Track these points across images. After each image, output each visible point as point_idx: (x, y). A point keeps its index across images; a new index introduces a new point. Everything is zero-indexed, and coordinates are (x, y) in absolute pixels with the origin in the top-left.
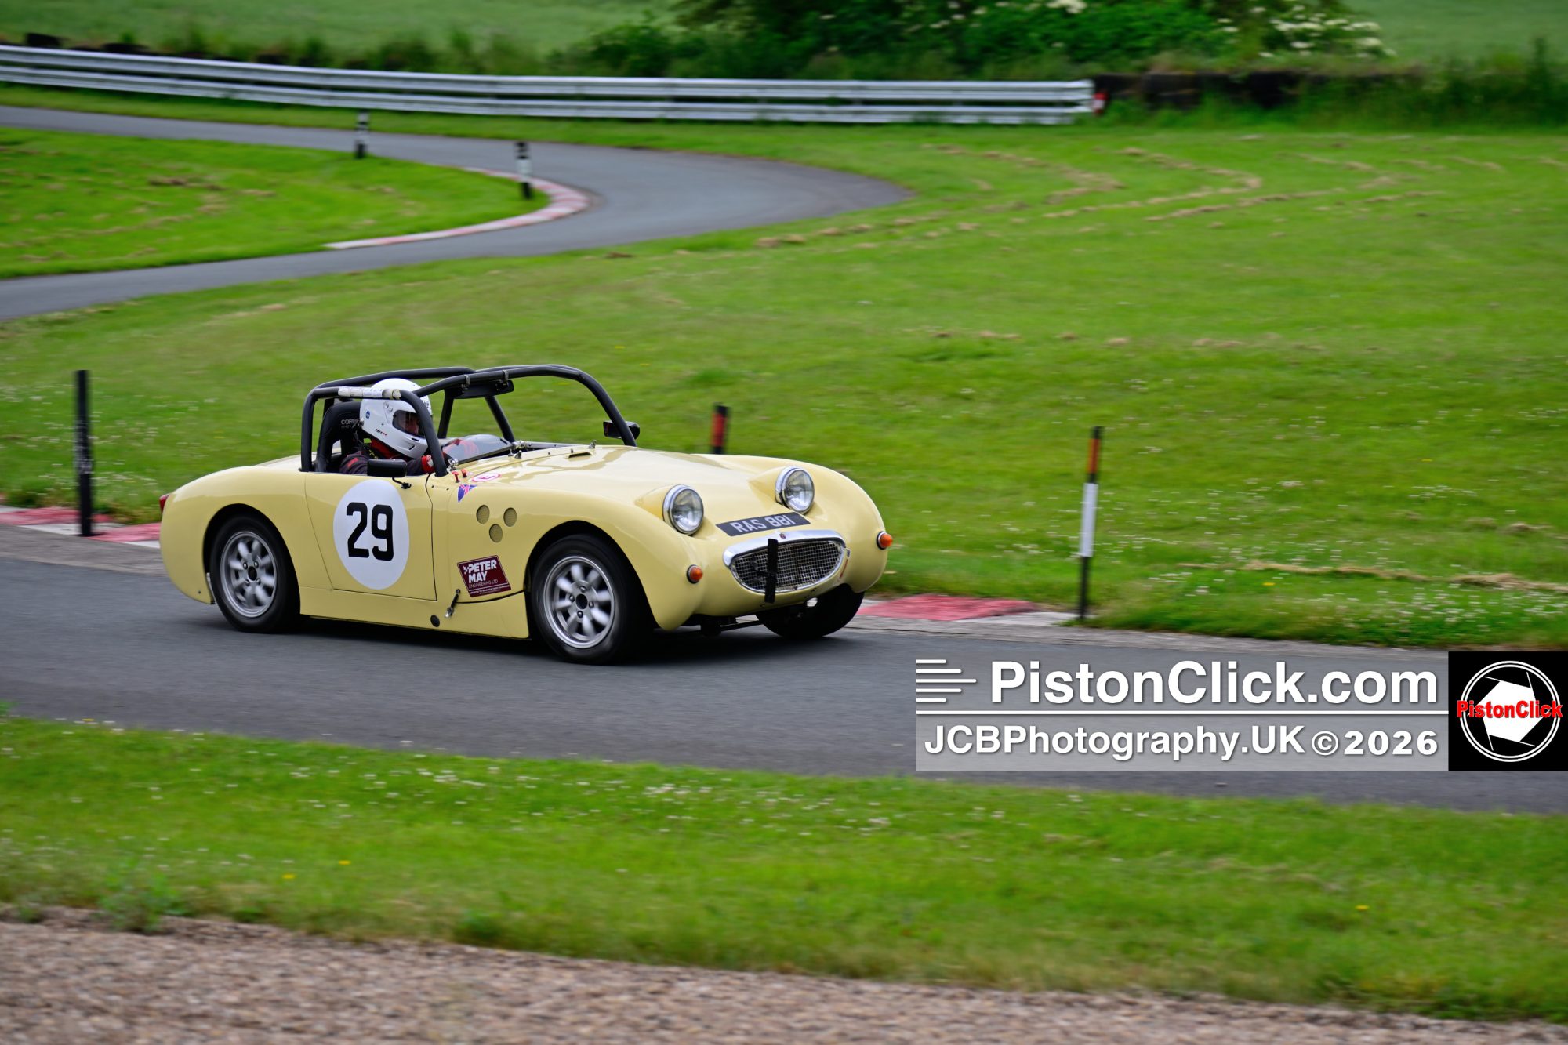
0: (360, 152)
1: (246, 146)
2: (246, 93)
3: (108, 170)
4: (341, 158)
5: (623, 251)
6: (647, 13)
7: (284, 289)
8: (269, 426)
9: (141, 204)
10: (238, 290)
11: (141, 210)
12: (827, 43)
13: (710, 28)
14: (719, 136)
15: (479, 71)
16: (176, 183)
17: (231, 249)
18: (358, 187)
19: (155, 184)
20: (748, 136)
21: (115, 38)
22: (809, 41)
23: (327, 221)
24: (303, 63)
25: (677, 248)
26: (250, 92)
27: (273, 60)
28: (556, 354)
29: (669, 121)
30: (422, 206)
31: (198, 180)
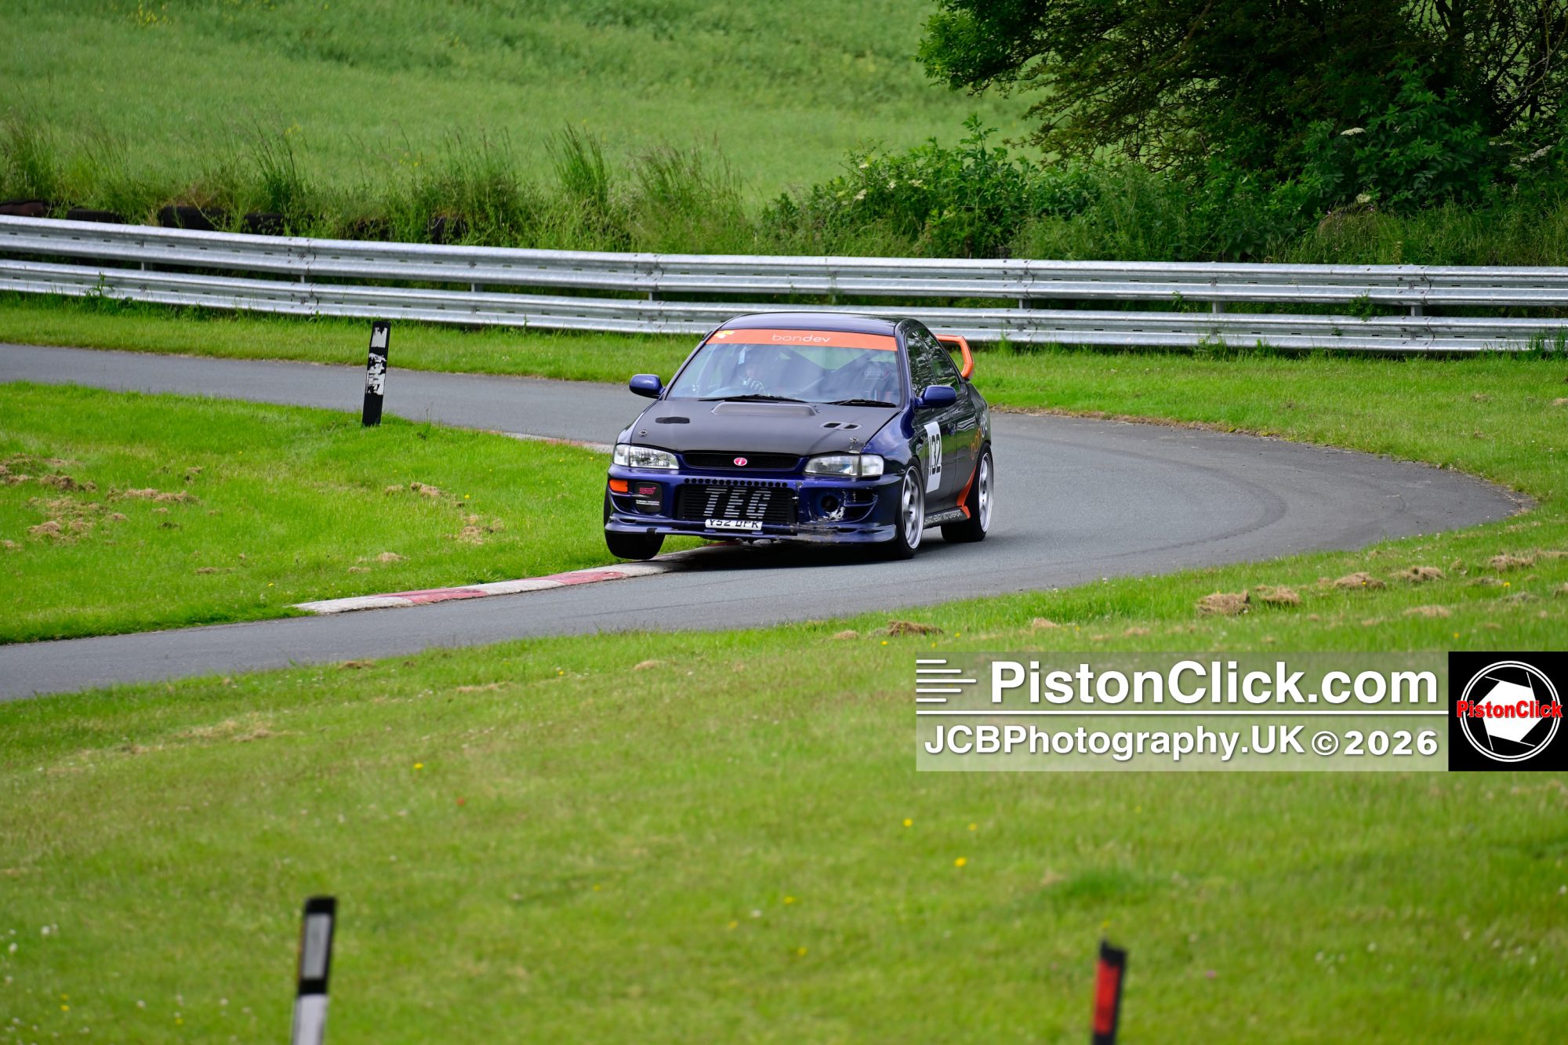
0: (373, 407)
1: (134, 396)
2: (133, 286)
4: (334, 422)
5: (928, 619)
6: (973, 122)
7: (214, 698)
8: (168, 984)
10: (109, 699)
12: (1350, 187)
13: (1107, 154)
14: (1122, 378)
15: (624, 244)
17: (92, 613)
18: (369, 484)
20: (1181, 378)
22: (1313, 181)
23: (302, 555)
24: (253, 225)
25: (1031, 613)
26: (144, 286)
27: (193, 220)
28: (775, 835)
29: (1018, 348)
30: (498, 523)
31: (35, 468)
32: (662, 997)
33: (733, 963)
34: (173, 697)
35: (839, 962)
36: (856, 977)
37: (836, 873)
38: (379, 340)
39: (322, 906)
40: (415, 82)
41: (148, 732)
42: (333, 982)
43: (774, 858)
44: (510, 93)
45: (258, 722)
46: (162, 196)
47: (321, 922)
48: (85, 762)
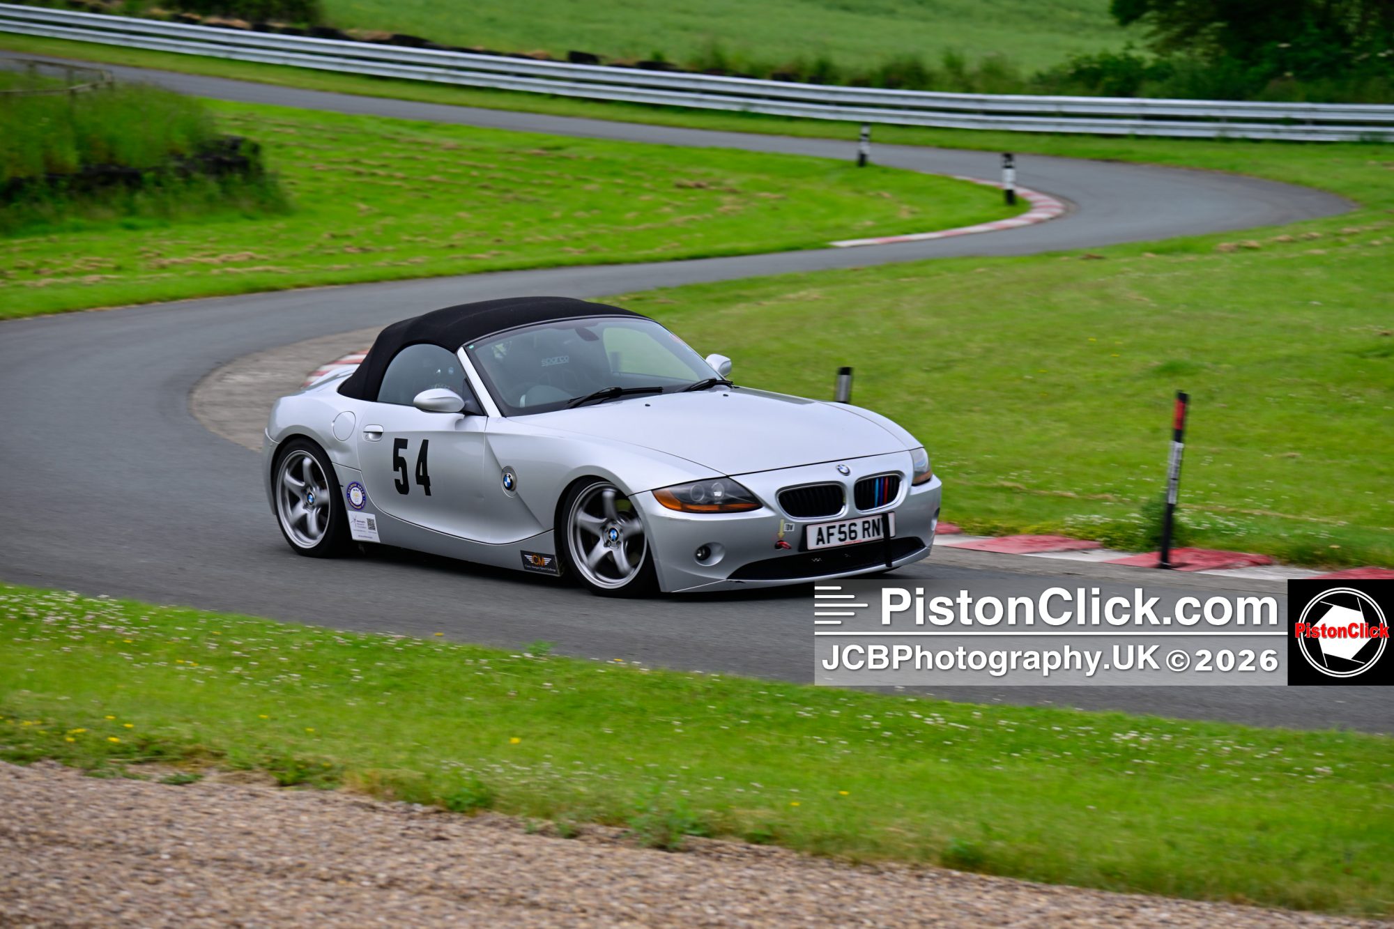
0: (862, 161)
1: (760, 153)
2: (760, 106)
3: (639, 173)
4: (845, 166)
5: (1099, 253)
6: (1125, 42)
7: (796, 282)
9: (667, 204)
10: (751, 282)
11: (667, 209)
12: (1282, 69)
13: (1179, 54)
14: (1182, 150)
15: (971, 90)
16: (698, 186)
18: (860, 192)
19: (679, 186)
20: (1207, 151)
21: (646, 57)
22: (1267, 66)
23: (832, 222)
24: (811, 81)
25: (1145, 251)
26: (763, 106)
27: (786, 78)
28: (1036, 344)
29: (1139, 137)
30: (916, 209)
31: (718, 184)
32: (989, 412)
33: (1019, 398)
34: (779, 282)
35: (1064, 398)
36: (1071, 404)
37: (1063, 360)
38: (866, 130)
39: (846, 371)
40: (880, 22)
41: (767, 296)
43: (1036, 353)
44: (920, 25)
45: (814, 293)
46: (771, 67)
47: (845, 377)
48: (741, 309)
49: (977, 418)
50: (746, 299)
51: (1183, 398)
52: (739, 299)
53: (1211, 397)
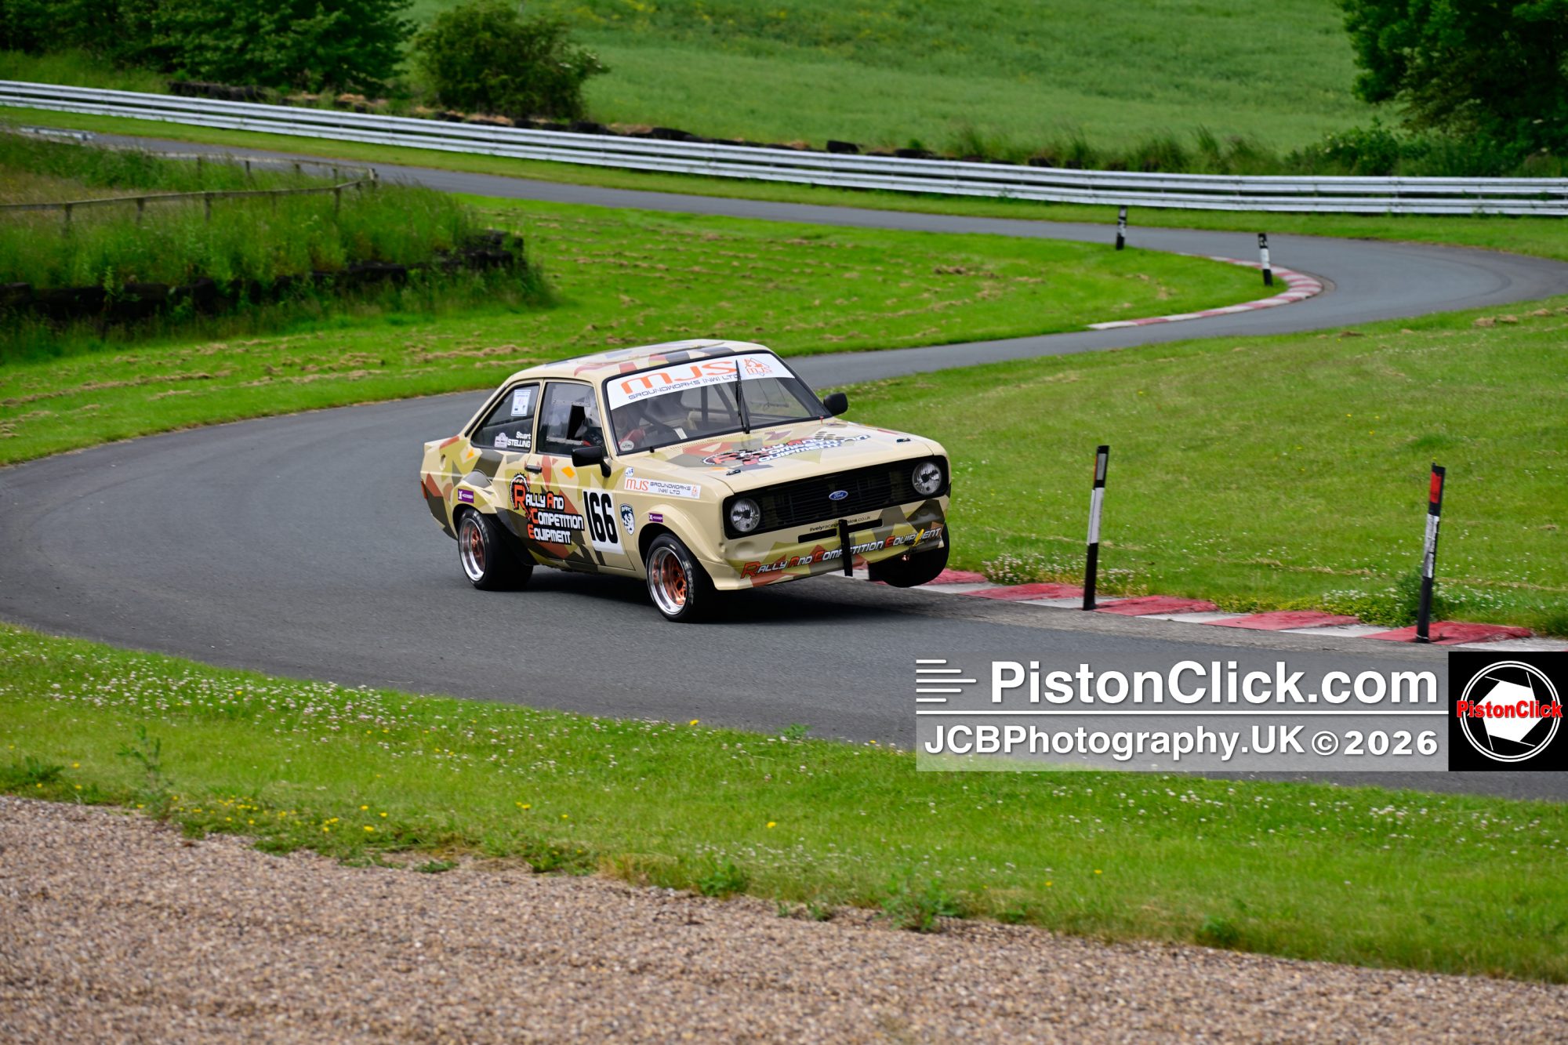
0: (1120, 243)
1: (1019, 239)
2: (1019, 192)
3: (900, 261)
4: (1104, 248)
5: (1357, 330)
6: (1375, 119)
7: (1054, 365)
8: (1036, 484)
9: (928, 290)
10: (1009, 366)
11: (926, 295)
12: (1538, 145)
13: (1434, 131)
14: (1440, 227)
15: (1226, 172)
16: (958, 272)
17: (1004, 329)
18: (1120, 275)
19: (939, 272)
20: (1466, 228)
21: (903, 144)
22: (1522, 143)
23: (1090, 305)
24: (1069, 166)
25: (1401, 327)
26: (1023, 192)
27: (1043, 163)
28: (1293, 421)
29: (1396, 215)
30: (1174, 291)
31: (977, 269)
32: (1246, 489)
33: (1275, 475)
34: (1037, 365)
35: (1321, 475)
36: (1328, 480)
37: (1319, 437)
38: (1123, 213)
39: (1104, 449)
40: (1137, 105)
41: (1026, 379)
42: (1108, 482)
43: (1293, 430)
44: (1178, 109)
45: (1073, 375)
46: (1030, 153)
47: (1103, 456)
48: (1000, 392)
49: (1233, 495)
50: (1006, 382)
51: (1439, 471)
52: (997, 382)
53: (1468, 470)
